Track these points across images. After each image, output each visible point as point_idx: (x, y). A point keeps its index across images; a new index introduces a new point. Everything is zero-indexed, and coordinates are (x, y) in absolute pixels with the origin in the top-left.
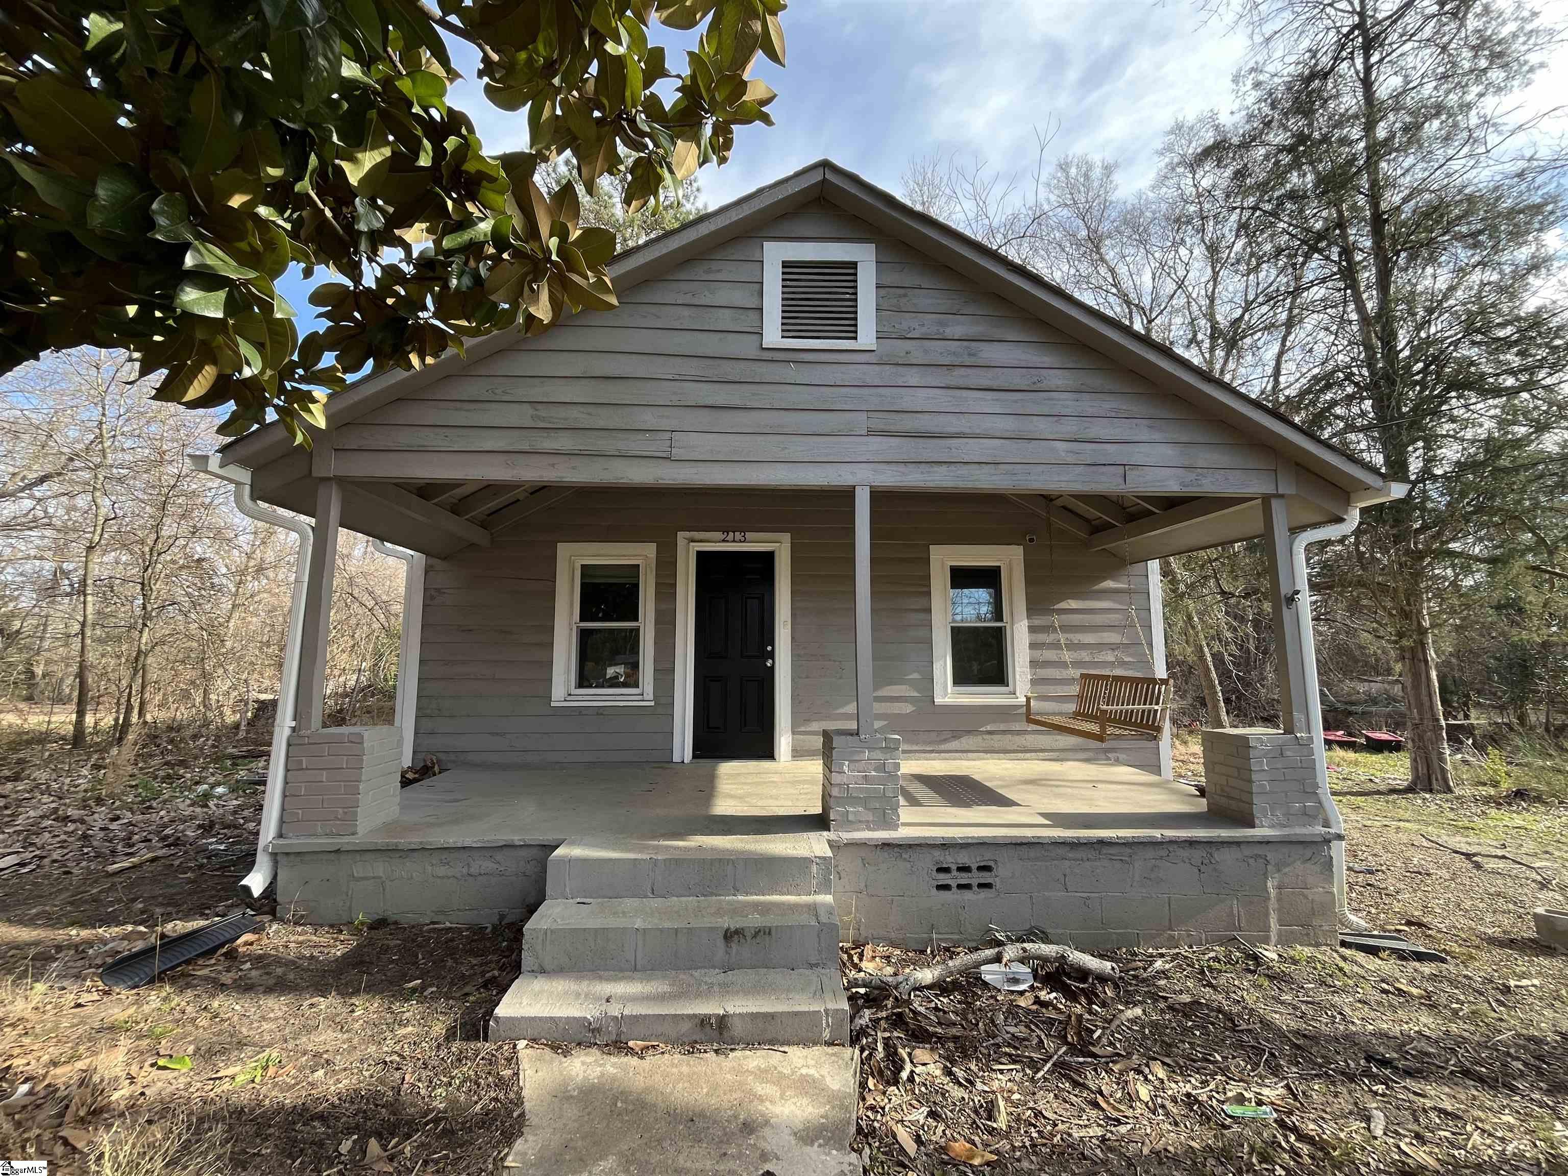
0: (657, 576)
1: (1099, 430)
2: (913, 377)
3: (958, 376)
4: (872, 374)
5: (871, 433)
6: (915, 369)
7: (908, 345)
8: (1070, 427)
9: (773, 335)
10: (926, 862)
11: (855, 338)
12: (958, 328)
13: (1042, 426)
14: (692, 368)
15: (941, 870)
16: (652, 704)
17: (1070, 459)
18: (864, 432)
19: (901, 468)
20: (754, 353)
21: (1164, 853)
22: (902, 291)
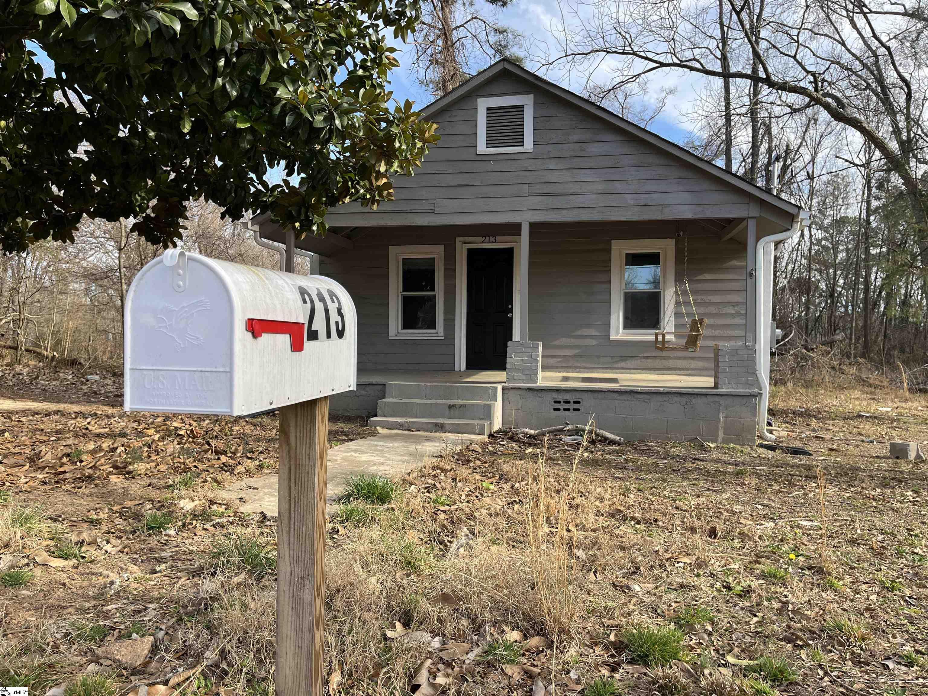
0: (444, 265)
1: (650, 186)
2: (552, 165)
3: (576, 163)
4: (531, 164)
5: (530, 195)
6: (552, 160)
7: (548, 148)
8: (633, 186)
9: (482, 148)
10: (549, 398)
11: (523, 145)
12: (575, 137)
13: (619, 186)
14: (443, 167)
15: (556, 402)
16: (443, 338)
17: (633, 203)
18: (527, 195)
19: (545, 212)
20: (472, 157)
21: (666, 399)
22: (547, 118)
